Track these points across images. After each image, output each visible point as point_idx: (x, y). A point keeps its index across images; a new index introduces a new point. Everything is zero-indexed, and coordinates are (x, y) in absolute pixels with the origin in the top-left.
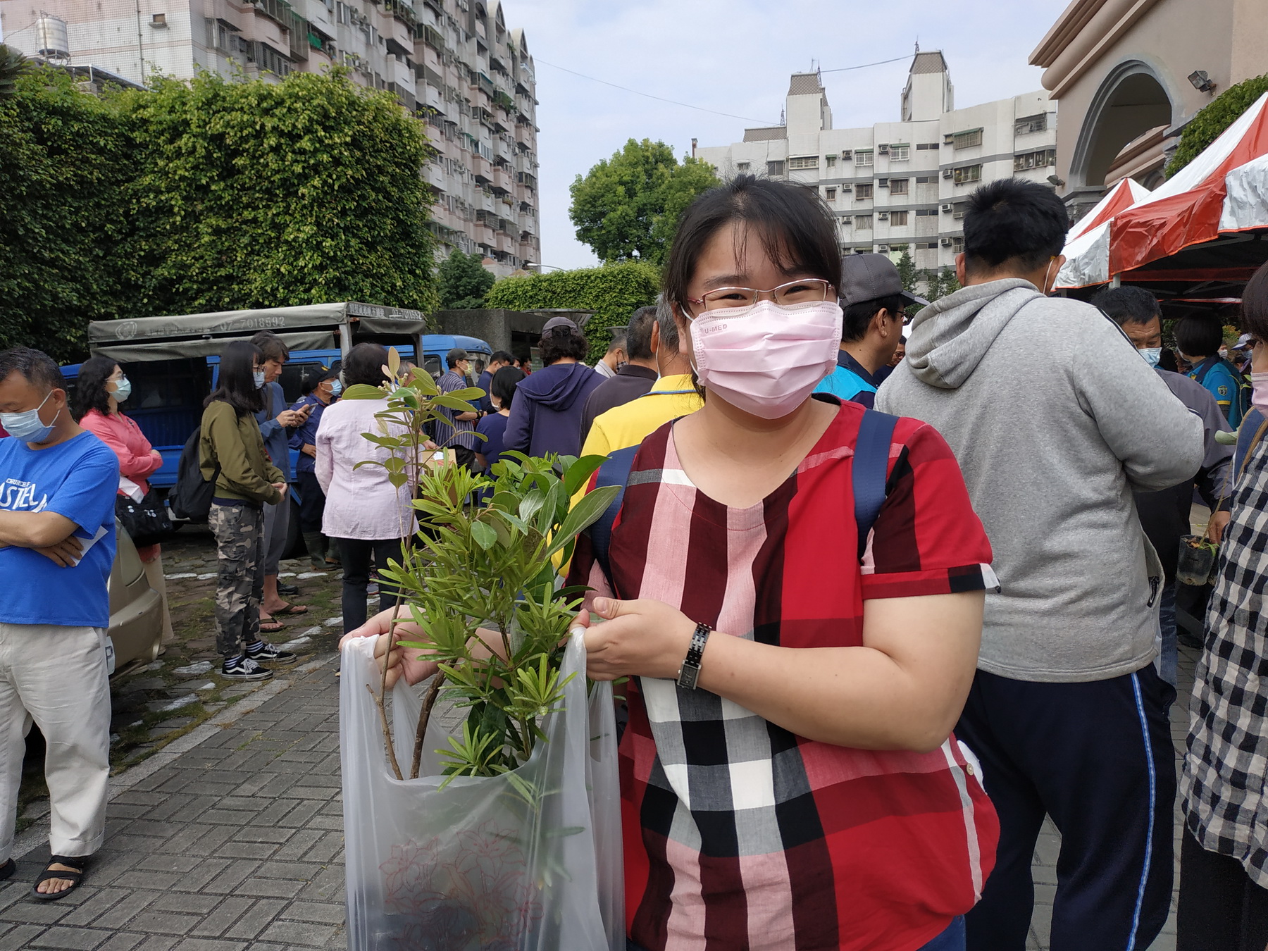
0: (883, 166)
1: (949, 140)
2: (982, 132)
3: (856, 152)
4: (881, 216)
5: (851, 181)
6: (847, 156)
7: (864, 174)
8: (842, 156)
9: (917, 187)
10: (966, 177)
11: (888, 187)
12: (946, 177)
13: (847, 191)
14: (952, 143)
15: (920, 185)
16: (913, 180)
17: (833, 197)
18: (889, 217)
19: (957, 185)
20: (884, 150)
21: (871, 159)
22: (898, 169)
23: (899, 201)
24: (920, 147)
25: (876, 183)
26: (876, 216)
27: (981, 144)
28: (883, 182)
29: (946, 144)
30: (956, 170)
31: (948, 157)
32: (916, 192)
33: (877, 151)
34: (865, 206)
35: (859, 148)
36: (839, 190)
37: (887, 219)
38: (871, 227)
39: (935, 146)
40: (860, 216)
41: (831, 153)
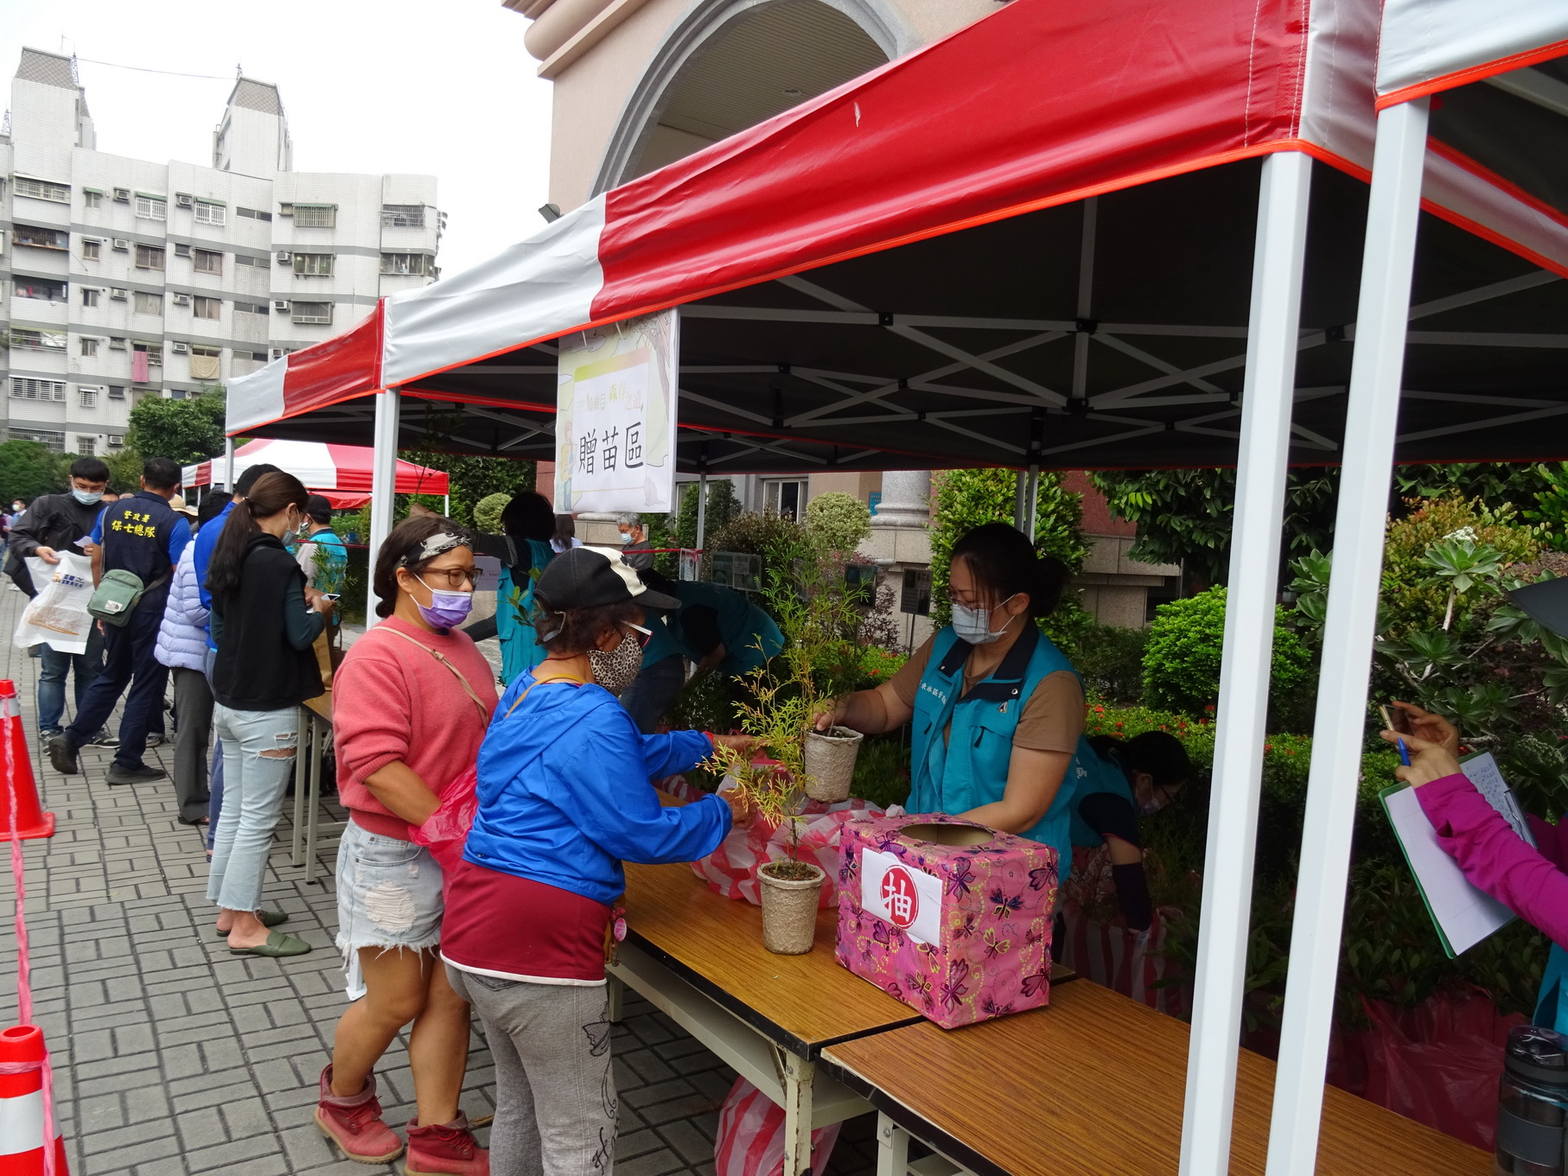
0: (182, 226)
1: (287, 211)
2: (336, 210)
3: (138, 196)
4: (178, 300)
5: (128, 237)
6: (122, 197)
7: (150, 232)
8: (112, 194)
9: (236, 269)
10: (312, 269)
11: (189, 257)
12: (282, 263)
13: (121, 250)
14: (291, 216)
15: (241, 266)
16: (230, 258)
17: (96, 254)
18: (191, 302)
19: (297, 276)
20: (185, 203)
21: (164, 211)
22: (206, 235)
23: (205, 282)
24: (242, 212)
25: (170, 249)
26: (169, 297)
27: (333, 227)
28: (182, 249)
29: (283, 215)
30: (296, 255)
31: (284, 234)
32: (235, 276)
33: (172, 201)
34: (150, 279)
35: (142, 190)
36: (106, 247)
37: (187, 305)
38: (161, 313)
39: (266, 217)
40: (141, 293)
41: (93, 186)
